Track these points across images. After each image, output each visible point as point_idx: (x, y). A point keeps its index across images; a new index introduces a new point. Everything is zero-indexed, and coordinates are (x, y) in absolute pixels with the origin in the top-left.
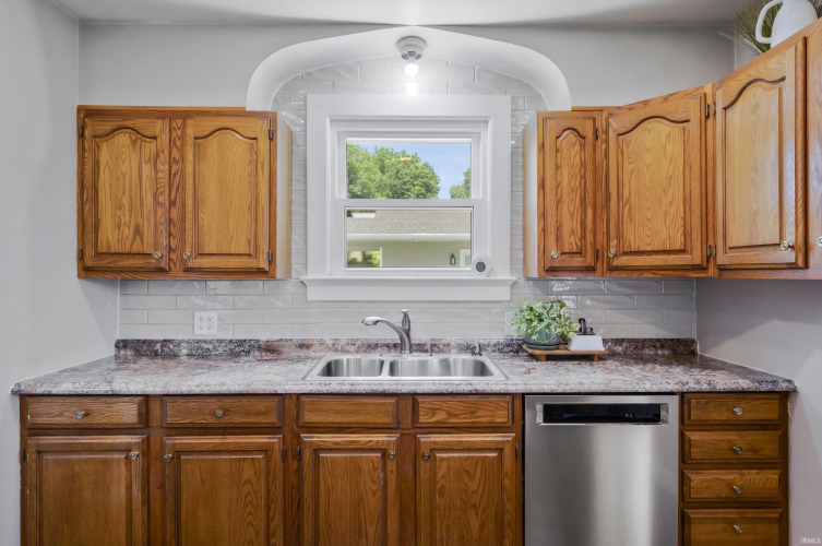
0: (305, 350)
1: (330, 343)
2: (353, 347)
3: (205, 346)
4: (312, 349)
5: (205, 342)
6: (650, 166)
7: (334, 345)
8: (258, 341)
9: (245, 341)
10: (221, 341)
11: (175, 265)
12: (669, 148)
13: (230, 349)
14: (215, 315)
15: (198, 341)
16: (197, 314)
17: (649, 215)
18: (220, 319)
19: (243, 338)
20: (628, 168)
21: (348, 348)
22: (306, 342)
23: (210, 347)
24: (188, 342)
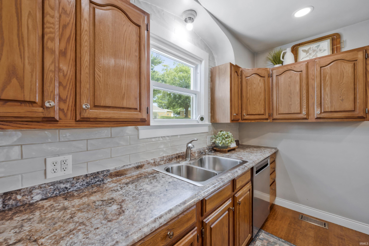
0: (140, 169)
1: (152, 161)
2: (163, 162)
3: (62, 186)
4: (144, 167)
5: (60, 182)
6: (255, 88)
7: (154, 162)
8: (108, 171)
9: (98, 173)
10: (78, 178)
11: (65, 115)
12: (260, 84)
13: (87, 183)
14: (69, 158)
15: (53, 184)
16: (50, 161)
17: (255, 103)
18: (74, 161)
19: (95, 171)
20: (249, 88)
21: (161, 163)
22: (139, 164)
23: (68, 185)
24: (40, 187)
